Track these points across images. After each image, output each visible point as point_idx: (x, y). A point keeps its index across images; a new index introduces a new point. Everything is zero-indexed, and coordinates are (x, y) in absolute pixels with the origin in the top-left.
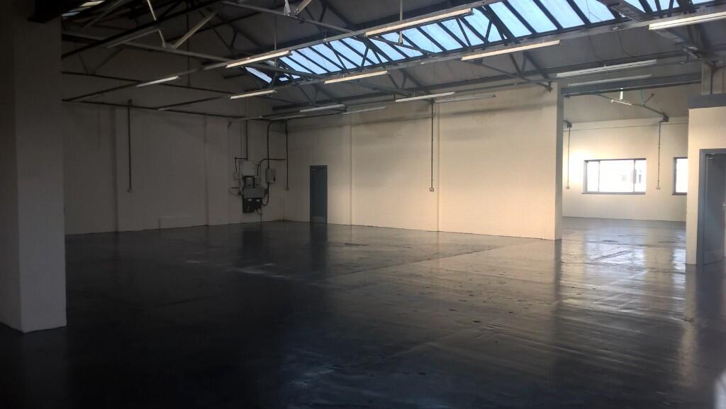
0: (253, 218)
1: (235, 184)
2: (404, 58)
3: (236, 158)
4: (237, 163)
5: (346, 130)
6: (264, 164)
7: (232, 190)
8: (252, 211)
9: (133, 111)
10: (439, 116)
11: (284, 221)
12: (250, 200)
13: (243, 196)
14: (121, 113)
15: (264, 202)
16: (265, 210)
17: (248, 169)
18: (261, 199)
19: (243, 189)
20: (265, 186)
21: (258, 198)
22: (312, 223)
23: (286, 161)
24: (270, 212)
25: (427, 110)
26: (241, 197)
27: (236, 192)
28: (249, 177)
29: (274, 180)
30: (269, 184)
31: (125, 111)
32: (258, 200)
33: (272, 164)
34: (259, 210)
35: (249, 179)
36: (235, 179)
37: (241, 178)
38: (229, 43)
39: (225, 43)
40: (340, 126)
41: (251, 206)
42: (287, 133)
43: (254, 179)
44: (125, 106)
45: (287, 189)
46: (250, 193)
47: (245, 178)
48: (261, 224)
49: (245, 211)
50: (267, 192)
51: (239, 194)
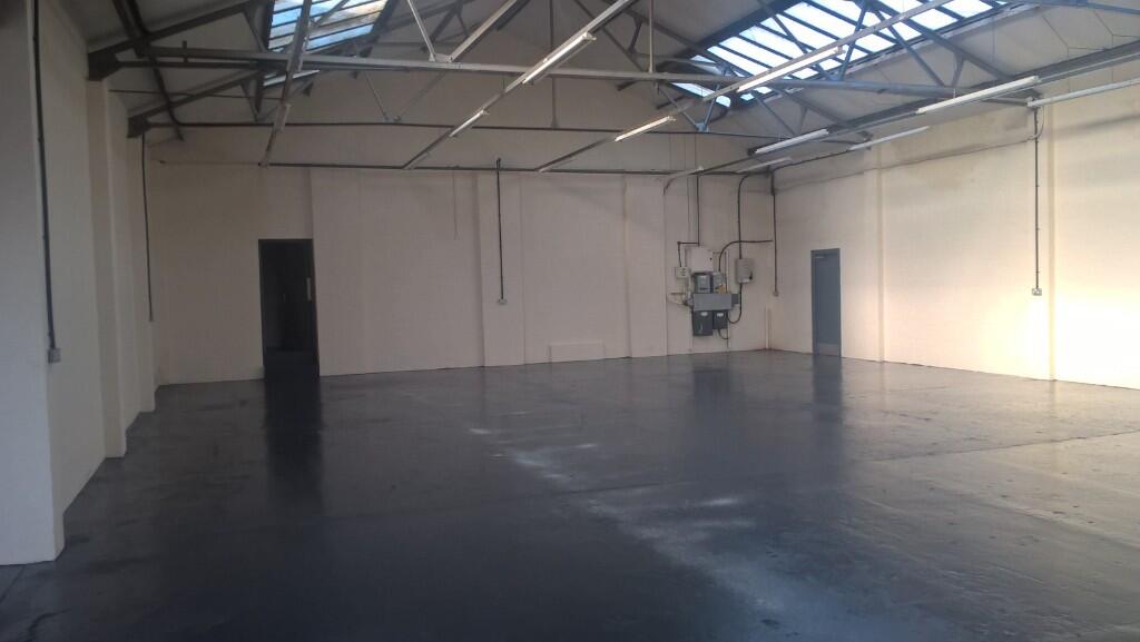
0: (713, 345)
1: (677, 287)
2: (955, 20)
3: (679, 243)
4: (682, 252)
5: (871, 177)
6: (733, 251)
7: (670, 297)
8: (708, 333)
9: (504, 177)
10: (1051, 135)
11: (770, 349)
12: (704, 314)
13: (692, 308)
14: (487, 182)
15: (733, 316)
16: (734, 330)
17: (701, 261)
18: (726, 312)
19: (692, 296)
20: (735, 290)
21: (720, 312)
22: (816, 355)
23: (772, 244)
24: (744, 335)
25: (1025, 125)
26: (689, 310)
27: (679, 300)
28: (704, 274)
29: (751, 278)
30: (741, 285)
31: (492, 177)
32: (720, 315)
33: (747, 249)
34: (723, 331)
35: (704, 277)
36: (678, 279)
37: (687, 275)
38: (626, 45)
39: (619, 45)
40: (861, 173)
41: (708, 324)
42: (773, 192)
43: (712, 279)
44: (493, 169)
45: (776, 293)
46: (706, 304)
47: (695, 276)
48: (728, 355)
49: (696, 333)
50: (737, 299)
51: (685, 304)
